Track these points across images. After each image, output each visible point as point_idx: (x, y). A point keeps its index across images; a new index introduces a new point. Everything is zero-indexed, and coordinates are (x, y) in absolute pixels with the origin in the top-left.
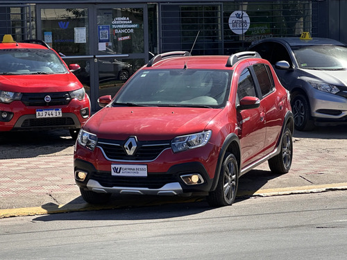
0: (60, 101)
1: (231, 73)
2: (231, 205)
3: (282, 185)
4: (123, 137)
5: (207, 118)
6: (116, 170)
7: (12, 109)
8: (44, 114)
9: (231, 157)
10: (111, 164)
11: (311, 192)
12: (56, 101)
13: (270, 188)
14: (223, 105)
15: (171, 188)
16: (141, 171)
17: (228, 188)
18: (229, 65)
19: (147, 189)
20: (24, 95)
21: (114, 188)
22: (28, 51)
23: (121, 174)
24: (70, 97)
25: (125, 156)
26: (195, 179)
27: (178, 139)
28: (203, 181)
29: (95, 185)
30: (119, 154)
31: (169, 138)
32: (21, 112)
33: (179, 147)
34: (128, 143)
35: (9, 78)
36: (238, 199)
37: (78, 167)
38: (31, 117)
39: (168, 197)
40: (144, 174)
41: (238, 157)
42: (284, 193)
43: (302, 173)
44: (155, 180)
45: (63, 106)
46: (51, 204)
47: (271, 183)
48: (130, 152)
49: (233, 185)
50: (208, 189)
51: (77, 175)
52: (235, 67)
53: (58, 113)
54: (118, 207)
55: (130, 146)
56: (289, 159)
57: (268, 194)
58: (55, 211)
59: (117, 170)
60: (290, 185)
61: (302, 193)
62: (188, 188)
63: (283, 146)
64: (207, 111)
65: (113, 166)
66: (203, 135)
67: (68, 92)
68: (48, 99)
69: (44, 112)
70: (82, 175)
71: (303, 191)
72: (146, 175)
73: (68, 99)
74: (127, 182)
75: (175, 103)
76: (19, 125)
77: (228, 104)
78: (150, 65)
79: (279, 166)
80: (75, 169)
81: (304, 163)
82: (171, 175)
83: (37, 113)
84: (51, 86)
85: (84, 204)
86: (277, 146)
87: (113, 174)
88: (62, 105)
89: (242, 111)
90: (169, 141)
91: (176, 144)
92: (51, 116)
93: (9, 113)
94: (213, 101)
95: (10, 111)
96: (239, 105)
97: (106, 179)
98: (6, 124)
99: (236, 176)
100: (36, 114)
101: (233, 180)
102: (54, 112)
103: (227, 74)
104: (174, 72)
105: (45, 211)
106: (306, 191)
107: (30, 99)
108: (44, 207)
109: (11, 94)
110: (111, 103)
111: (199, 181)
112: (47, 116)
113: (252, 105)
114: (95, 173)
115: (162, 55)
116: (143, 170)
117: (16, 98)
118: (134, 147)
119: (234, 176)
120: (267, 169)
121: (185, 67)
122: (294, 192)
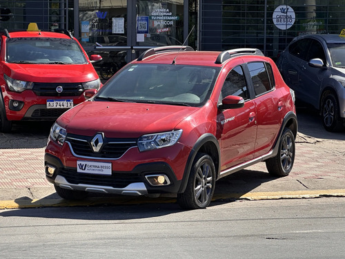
0: (71, 92)
1: (218, 70)
2: (204, 208)
3: (276, 189)
4: (90, 133)
5: (186, 114)
6: (81, 167)
7: (24, 98)
8: (55, 104)
9: (205, 158)
10: (76, 160)
11: (303, 198)
12: (67, 92)
13: (261, 191)
14: (202, 104)
15: (136, 188)
16: (106, 169)
17: (200, 190)
18: (218, 62)
19: (111, 188)
20: (36, 84)
21: (80, 185)
22: (47, 40)
23: (86, 171)
24: (83, 88)
25: (91, 153)
26: (161, 179)
27: (145, 137)
28: (169, 183)
29: (62, 181)
30: (85, 150)
31: (136, 136)
32: (33, 101)
33: (146, 145)
35: (25, 68)
36: (212, 203)
37: (48, 162)
38: (42, 107)
39: (132, 197)
40: (109, 172)
41: (216, 160)
42: (273, 197)
43: (300, 177)
44: (119, 179)
45: (75, 97)
46: (26, 198)
47: (264, 185)
48: (96, 149)
49: (208, 188)
50: (176, 190)
51: (47, 169)
52: (224, 63)
53: (69, 105)
54: (93, 204)
55: (97, 143)
56: (290, 161)
57: (256, 198)
58: (27, 205)
59: (82, 167)
60: (283, 189)
61: (293, 198)
62: (153, 189)
63: (282, 147)
64: (182, 109)
65: (78, 163)
66: (173, 134)
67: (81, 84)
68: (60, 89)
69: (55, 103)
70: (52, 170)
71: (294, 197)
72: (111, 174)
73: (81, 90)
74: (92, 180)
75: (153, 99)
76: (29, 114)
77: (207, 105)
78: (140, 60)
79: (276, 169)
80: (46, 163)
82: (137, 174)
83: (48, 103)
84: (64, 76)
85: (60, 199)
86: (273, 148)
87: (79, 170)
88: (74, 95)
89: (225, 110)
90: (136, 139)
91: (144, 142)
92: (62, 107)
93: (20, 103)
94: (196, 99)
95: (22, 100)
96: (221, 104)
97: (72, 175)
98: (18, 113)
99: (213, 178)
100: (46, 104)
101: (208, 183)
102: (65, 103)
103: (214, 71)
104: (161, 67)
105: (16, 205)
106: (297, 196)
107: (41, 89)
108: (17, 201)
109: (23, 83)
110: (93, 97)
111: (165, 182)
112: (58, 107)
113: (235, 105)
114: (63, 169)
115: (156, 49)
116: (107, 168)
117: (28, 87)
118: (100, 144)
119: (209, 179)
120: (262, 167)
121: (174, 62)
122: (284, 197)
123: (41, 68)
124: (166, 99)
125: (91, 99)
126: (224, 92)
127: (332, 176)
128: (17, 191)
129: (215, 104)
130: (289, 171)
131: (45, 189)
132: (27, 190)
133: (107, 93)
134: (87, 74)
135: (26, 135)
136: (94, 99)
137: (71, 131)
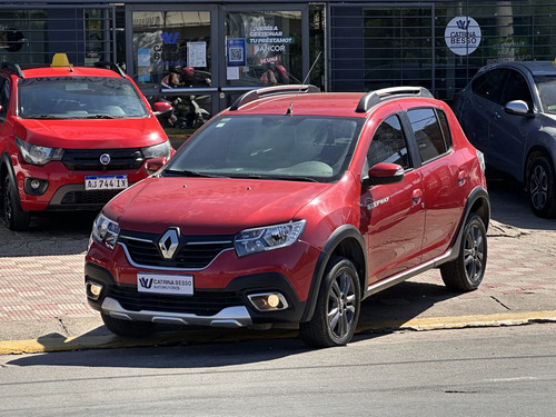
0: (125, 162)
1: (361, 122)
2: (344, 345)
3: (458, 311)
4: (157, 228)
5: (310, 195)
6: (144, 283)
7: (48, 174)
8: (98, 183)
9: (343, 265)
10: (136, 273)
11: (502, 325)
12: (119, 163)
13: (433, 316)
14: (336, 178)
15: (233, 315)
16: (183, 285)
17: (337, 317)
18: (360, 110)
19: (193, 316)
20: (67, 152)
21: (142, 312)
22: (84, 80)
23: (152, 290)
24: (143, 156)
25: (158, 260)
26: (274, 300)
27: (246, 233)
28: (286, 305)
29: (114, 307)
30: (149, 256)
31: (231, 232)
32: (63, 179)
33: (248, 245)
34: (164, 239)
35: (48, 126)
36: (356, 337)
37: (91, 276)
38: (77, 188)
39: (227, 330)
40: (189, 290)
41: (361, 266)
42: (453, 325)
43: (497, 293)
44: (206, 300)
45: (131, 171)
46: (56, 336)
47: (439, 306)
48: (168, 254)
49: (349, 312)
50: (298, 318)
51: (89, 288)
52: (370, 112)
53: (121, 183)
54: (165, 343)
55: (168, 244)
56: (480, 267)
57: (426, 327)
58: (58, 347)
59: (146, 283)
60: (469, 311)
61: (486, 326)
62: (261, 316)
63: (466, 245)
64: (305, 187)
65: (140, 276)
66: (291, 227)
67: (140, 149)
68: (106, 159)
69: (98, 181)
70: (97, 290)
71: (488, 323)
72: (192, 293)
73: (140, 159)
74: (162, 304)
75: (257, 172)
76: (57, 200)
77: (345, 178)
78: (235, 109)
79: (458, 280)
80: (87, 279)
81: (515, 273)
82: (234, 294)
83: (87, 181)
84: (113, 137)
85: (111, 336)
86: (451, 245)
87: (141, 289)
88: (129, 168)
89: (374, 187)
90: (231, 237)
91: (245, 241)
92: (110, 188)
93: (42, 182)
94: (326, 170)
95: (45, 178)
96: (367, 177)
97: (129, 297)
98: (39, 198)
99: (356, 297)
100: (84, 183)
101: (349, 304)
102: (115, 180)
103: (355, 124)
104: (268, 120)
105: (41, 347)
106: (493, 323)
107: (76, 159)
108: (41, 340)
109: (47, 151)
110: (161, 171)
111: (281, 304)
112: (104, 187)
114: (115, 287)
115: (259, 90)
116: (187, 283)
117: (55, 157)
118: (174, 246)
119: (350, 298)
120: (434, 278)
121: (289, 111)
122: (471, 324)
123: (75, 126)
124: (278, 172)
125: (158, 174)
126: (371, 157)
127: (547, 290)
128: (41, 325)
129: (356, 178)
130: (478, 283)
131: (87, 320)
132: (57, 321)
133: (183, 164)
134: (149, 134)
135: (52, 234)
136: (162, 174)
137: (127, 226)
